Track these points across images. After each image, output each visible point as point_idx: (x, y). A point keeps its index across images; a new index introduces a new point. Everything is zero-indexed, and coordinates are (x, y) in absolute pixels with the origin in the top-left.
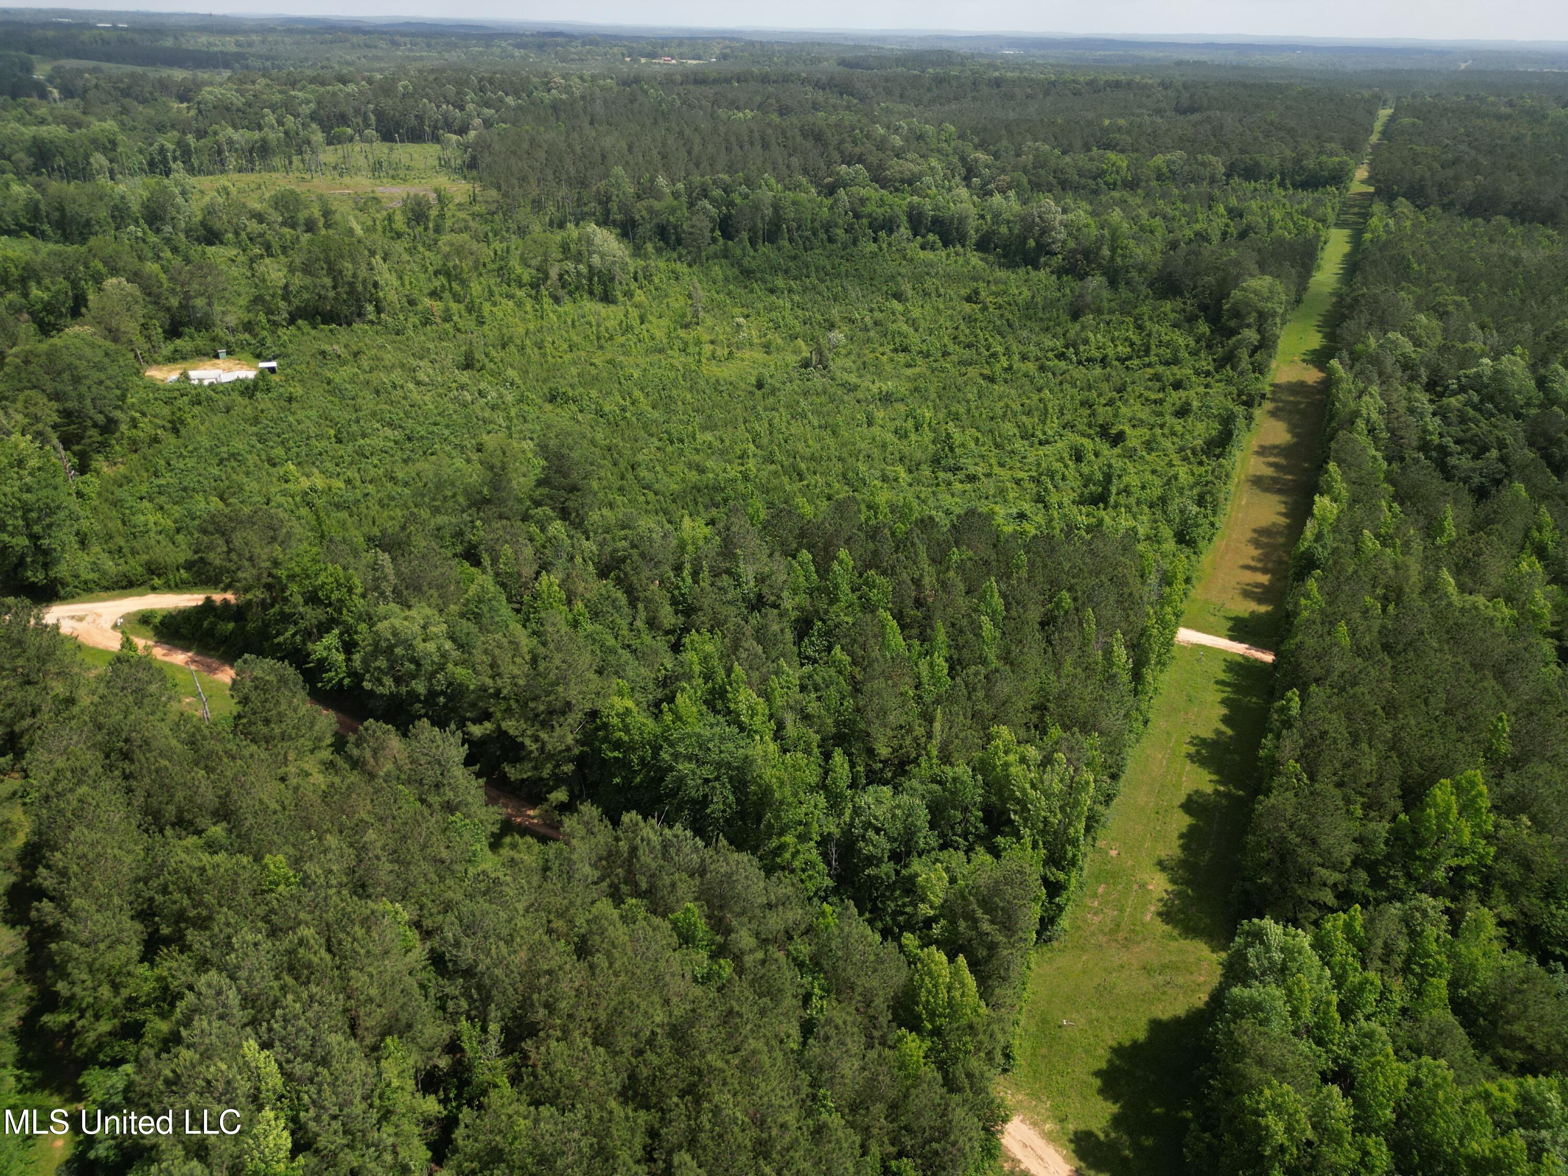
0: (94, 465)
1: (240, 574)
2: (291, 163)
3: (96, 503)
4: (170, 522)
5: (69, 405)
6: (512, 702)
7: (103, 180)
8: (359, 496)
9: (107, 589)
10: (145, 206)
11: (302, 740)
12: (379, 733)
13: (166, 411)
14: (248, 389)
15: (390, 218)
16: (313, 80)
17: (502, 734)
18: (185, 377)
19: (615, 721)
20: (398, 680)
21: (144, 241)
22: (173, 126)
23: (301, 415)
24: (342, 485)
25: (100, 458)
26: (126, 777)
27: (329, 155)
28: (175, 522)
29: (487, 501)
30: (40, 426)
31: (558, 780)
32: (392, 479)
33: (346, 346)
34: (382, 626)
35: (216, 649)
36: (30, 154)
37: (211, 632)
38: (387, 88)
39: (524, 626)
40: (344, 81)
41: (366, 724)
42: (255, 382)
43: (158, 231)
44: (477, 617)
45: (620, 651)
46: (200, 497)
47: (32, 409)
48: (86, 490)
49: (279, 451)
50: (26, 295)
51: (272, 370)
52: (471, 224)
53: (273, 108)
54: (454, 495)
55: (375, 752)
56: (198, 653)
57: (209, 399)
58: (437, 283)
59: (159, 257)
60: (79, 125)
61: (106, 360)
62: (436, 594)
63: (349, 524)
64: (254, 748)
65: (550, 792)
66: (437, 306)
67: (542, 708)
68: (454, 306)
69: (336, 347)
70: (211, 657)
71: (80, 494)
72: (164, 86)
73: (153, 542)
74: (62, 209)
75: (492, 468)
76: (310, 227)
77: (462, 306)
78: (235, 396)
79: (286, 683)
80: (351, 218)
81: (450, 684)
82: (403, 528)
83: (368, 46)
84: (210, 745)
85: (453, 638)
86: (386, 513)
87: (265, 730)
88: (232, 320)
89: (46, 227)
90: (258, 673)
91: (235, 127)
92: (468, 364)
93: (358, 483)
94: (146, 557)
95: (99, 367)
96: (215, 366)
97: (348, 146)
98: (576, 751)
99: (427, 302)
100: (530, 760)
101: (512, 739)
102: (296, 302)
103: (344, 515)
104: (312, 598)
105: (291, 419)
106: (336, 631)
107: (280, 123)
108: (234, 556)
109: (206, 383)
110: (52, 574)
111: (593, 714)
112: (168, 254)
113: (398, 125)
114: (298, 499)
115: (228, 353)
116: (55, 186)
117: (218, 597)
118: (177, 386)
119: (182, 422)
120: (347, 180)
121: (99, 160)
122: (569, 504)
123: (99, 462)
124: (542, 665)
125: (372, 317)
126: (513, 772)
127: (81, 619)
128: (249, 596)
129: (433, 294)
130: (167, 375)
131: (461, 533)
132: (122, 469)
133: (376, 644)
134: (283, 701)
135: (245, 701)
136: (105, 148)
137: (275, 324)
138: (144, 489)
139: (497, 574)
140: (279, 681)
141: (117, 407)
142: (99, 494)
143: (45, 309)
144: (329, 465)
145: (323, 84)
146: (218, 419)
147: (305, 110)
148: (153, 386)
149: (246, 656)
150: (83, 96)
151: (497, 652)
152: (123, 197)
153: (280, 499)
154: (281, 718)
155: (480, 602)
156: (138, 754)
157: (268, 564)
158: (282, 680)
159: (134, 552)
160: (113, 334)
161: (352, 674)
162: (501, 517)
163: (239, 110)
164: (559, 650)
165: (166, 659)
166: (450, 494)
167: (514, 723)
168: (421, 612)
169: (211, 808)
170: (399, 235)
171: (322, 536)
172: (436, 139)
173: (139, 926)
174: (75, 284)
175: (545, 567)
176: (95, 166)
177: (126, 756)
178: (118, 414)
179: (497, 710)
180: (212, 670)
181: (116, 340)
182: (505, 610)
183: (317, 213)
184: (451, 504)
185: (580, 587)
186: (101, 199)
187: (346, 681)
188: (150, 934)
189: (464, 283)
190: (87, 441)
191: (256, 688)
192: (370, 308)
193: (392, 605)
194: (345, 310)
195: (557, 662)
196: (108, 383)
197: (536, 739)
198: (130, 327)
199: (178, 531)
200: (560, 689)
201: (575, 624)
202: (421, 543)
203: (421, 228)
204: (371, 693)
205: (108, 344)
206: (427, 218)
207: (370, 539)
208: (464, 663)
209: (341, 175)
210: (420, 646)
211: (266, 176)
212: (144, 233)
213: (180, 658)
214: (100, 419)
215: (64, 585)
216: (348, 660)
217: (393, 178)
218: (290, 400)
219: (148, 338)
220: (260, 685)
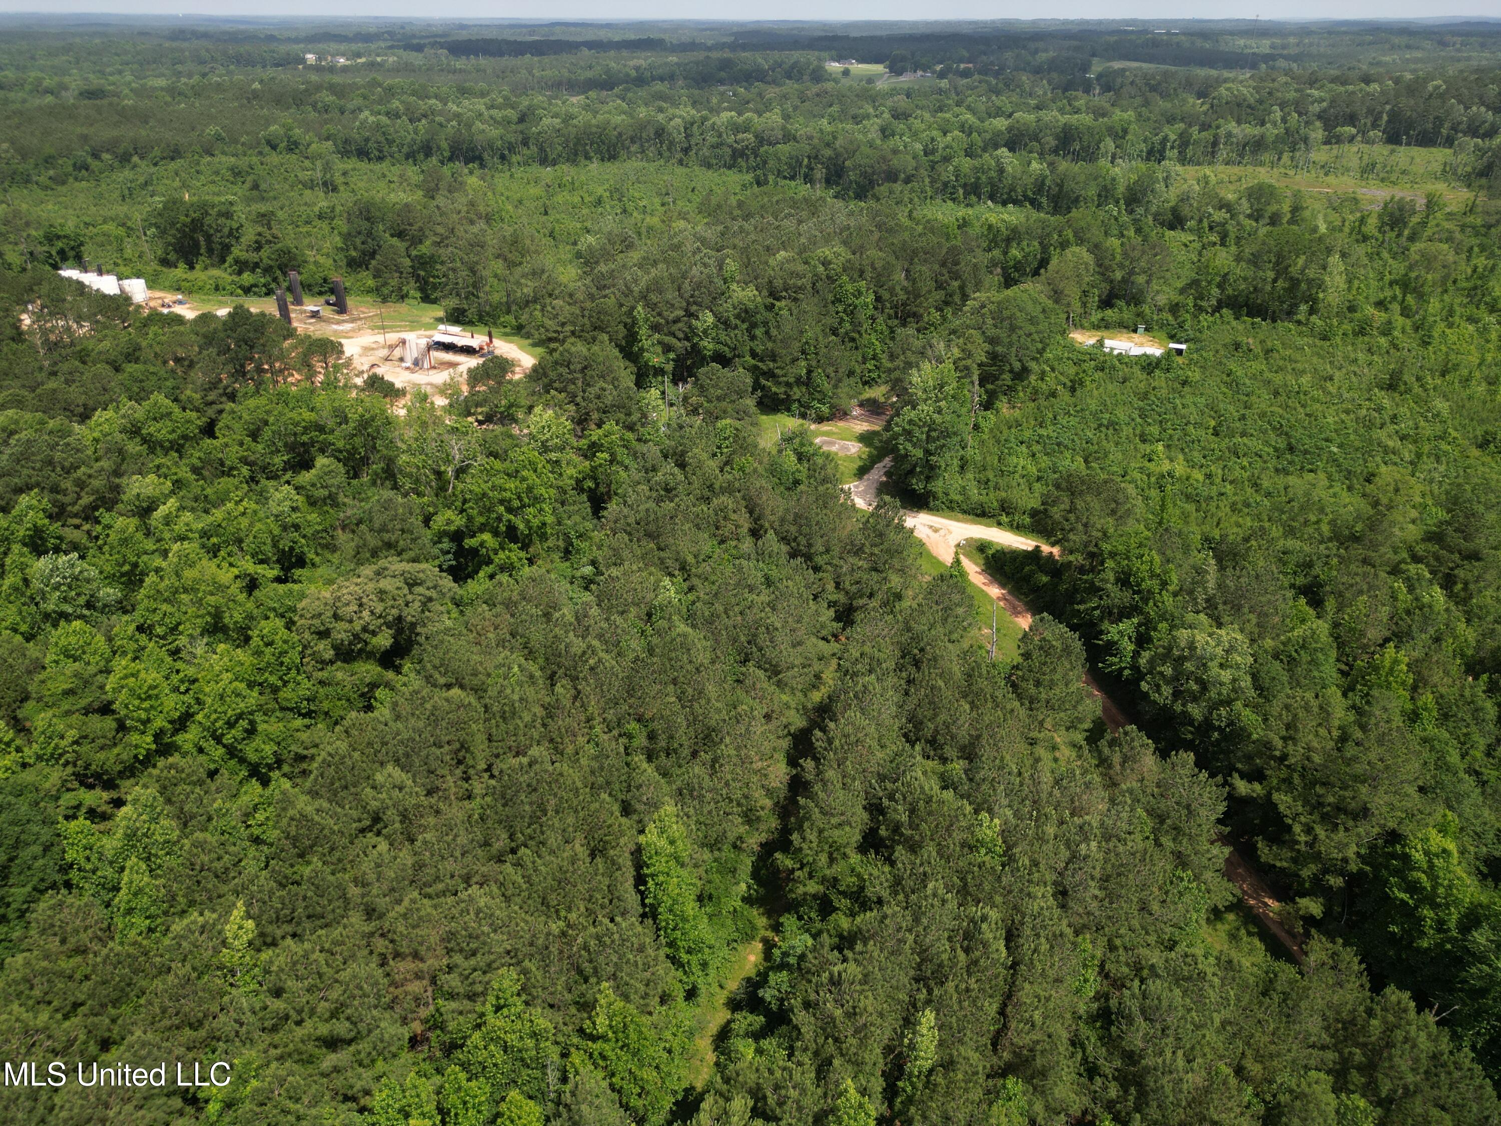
0: (998, 404)
1: (1071, 536)
2: (1279, 159)
3: (985, 437)
4: (1034, 470)
5: (999, 349)
6: (1296, 775)
7: (1103, 163)
8: (1214, 493)
9: (965, 512)
10: (1129, 188)
11: (1062, 714)
12: (1136, 744)
13: (1072, 370)
14: (1149, 365)
15: (1362, 221)
16: (1333, 80)
17: (1268, 805)
18: (1100, 343)
19: (1418, 856)
20: (1177, 694)
21: (1116, 219)
22: (1182, 120)
23: (1189, 399)
24: (1201, 478)
25: (1005, 399)
26: (909, 682)
27: (1320, 155)
28: (1039, 471)
29: (1356, 539)
30: (969, 362)
31: (1318, 888)
32: (1256, 486)
33: (1262, 342)
34: (1183, 635)
35: (1027, 596)
36: (1057, 137)
37: (1027, 579)
38: (1413, 89)
39: (1345, 695)
40: (1367, 80)
41: (1128, 728)
42: (1159, 361)
43: (1131, 212)
44: (1292, 663)
45: (1461, 774)
46: (1068, 454)
47: (969, 346)
48: (982, 424)
49: (1155, 430)
50: (1005, 253)
51: (1179, 352)
52: (1458, 236)
53: (1282, 106)
54: (1318, 522)
55: (1125, 760)
56: (1009, 593)
57: (1113, 367)
58: (1388, 293)
59: (1123, 236)
60: (1104, 115)
61: (1041, 316)
62: (1254, 621)
63: (1192, 518)
64: (1017, 704)
65: (1303, 896)
66: (1380, 317)
67: (1331, 799)
68: (1400, 321)
69: (1251, 341)
70: (1020, 600)
71: (976, 427)
72: (1188, 84)
73: (1014, 484)
74: (1061, 186)
75: (1376, 504)
76: (1274, 220)
77: (1408, 322)
78: (1137, 370)
79: (1069, 654)
80: (1320, 217)
81: (1231, 723)
82: (1246, 540)
83: (1408, 47)
84: (983, 683)
85: (1255, 677)
86: (1234, 518)
87: (1033, 691)
88: (1162, 300)
89: (1044, 200)
90: (1048, 635)
91: (1239, 122)
92: (1392, 385)
93: (1218, 480)
94: (1004, 494)
95: (1032, 321)
96: (1130, 339)
97: (1346, 147)
98: (1353, 867)
99: (1370, 310)
100: (1292, 849)
101: (1280, 817)
102: (1230, 291)
103: (1190, 507)
104: (1124, 580)
105: (1178, 401)
106: (1135, 620)
107: (1284, 120)
108: (1072, 517)
109: (1116, 352)
110: (929, 487)
111: (1394, 837)
112: (1132, 233)
113: (1410, 125)
114: (1153, 479)
115: (1146, 330)
116: (1064, 165)
117: (1046, 549)
118: (1091, 350)
119: (1082, 383)
120: (1331, 179)
121: (1109, 144)
122: (1460, 573)
123: (1003, 405)
124: (1350, 750)
125: (1301, 317)
126: (1265, 851)
127: (936, 531)
128: (1071, 558)
129: (1380, 304)
130: (1084, 339)
131: (1310, 565)
132: (1017, 413)
133: (1169, 649)
134: (1059, 670)
135: (1027, 656)
136: (1117, 135)
137: (1201, 309)
138: (1027, 434)
139: (1336, 625)
140: (1063, 650)
141: (1034, 359)
142: (991, 430)
143: (1014, 267)
144: (1197, 456)
145: (1343, 84)
146: (1112, 387)
147: (1316, 108)
148: (1071, 347)
149: (1045, 614)
150: (1117, 92)
151: (1301, 714)
152: (1114, 179)
153: (1137, 475)
154: (1052, 685)
155: (1303, 647)
156: (924, 666)
157: (1100, 534)
158: (1067, 650)
159: (997, 488)
160: (1057, 295)
161: (1135, 668)
162: (1365, 561)
163: (1249, 106)
164: (1380, 741)
165: (984, 588)
166: (1313, 518)
167: (1288, 799)
168: (1231, 634)
169: (961, 742)
170: (1365, 239)
171: (1160, 523)
172: (1449, 142)
173: (865, 816)
174: (1044, 248)
175: (1399, 636)
176: (1103, 150)
177: (917, 664)
178: (1033, 365)
179: (1274, 775)
180: (1016, 613)
181: (1057, 301)
182: (1329, 669)
183: (1286, 208)
184: (1310, 530)
185: (1437, 676)
186: (1095, 179)
187: (1127, 672)
188: (871, 829)
189: (1421, 297)
190: (1000, 383)
191: (1041, 648)
192: (1303, 308)
193: (1202, 616)
194: (1274, 305)
195: (1373, 756)
196: (1035, 336)
197: (1309, 830)
198: (1073, 293)
199: (1039, 479)
200: (1364, 789)
201: (1413, 717)
202: (1260, 562)
203: (1393, 235)
204: (1146, 695)
205: (1050, 303)
206: (1405, 224)
207: (1207, 540)
208: (1256, 707)
209: (1326, 174)
210: (1214, 668)
211: (1250, 168)
212: (1119, 212)
213: (995, 591)
214: (1017, 366)
215: (935, 498)
216: (1136, 654)
217: (1383, 180)
218: (1184, 383)
219: (1084, 305)
220: (1045, 648)
